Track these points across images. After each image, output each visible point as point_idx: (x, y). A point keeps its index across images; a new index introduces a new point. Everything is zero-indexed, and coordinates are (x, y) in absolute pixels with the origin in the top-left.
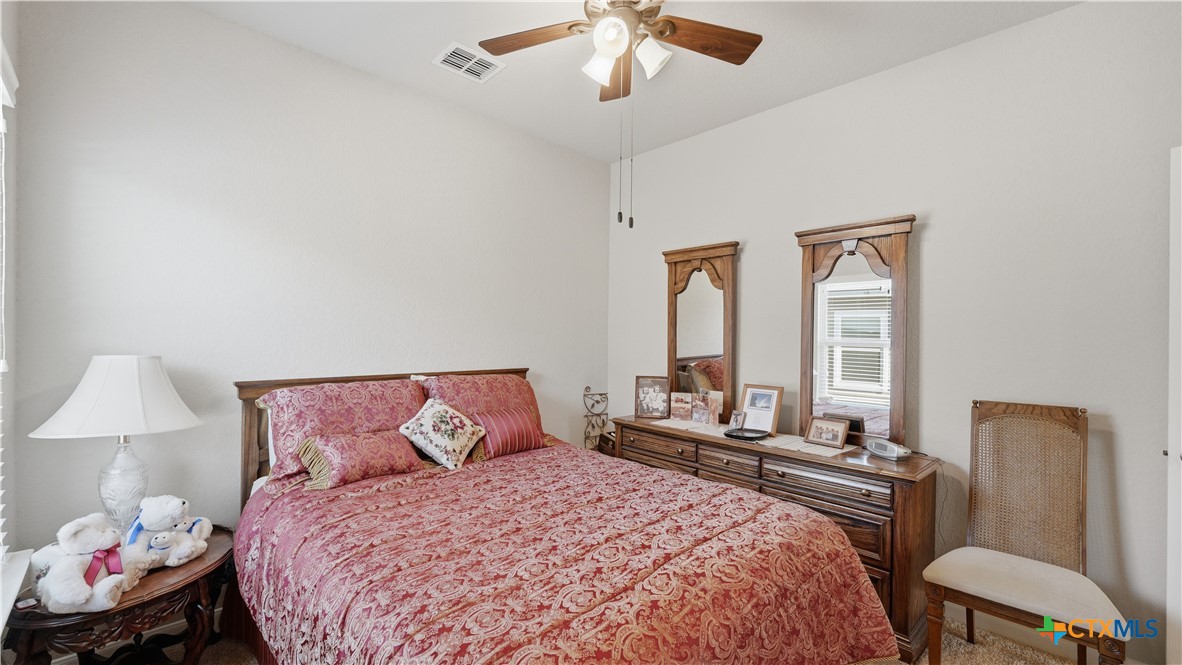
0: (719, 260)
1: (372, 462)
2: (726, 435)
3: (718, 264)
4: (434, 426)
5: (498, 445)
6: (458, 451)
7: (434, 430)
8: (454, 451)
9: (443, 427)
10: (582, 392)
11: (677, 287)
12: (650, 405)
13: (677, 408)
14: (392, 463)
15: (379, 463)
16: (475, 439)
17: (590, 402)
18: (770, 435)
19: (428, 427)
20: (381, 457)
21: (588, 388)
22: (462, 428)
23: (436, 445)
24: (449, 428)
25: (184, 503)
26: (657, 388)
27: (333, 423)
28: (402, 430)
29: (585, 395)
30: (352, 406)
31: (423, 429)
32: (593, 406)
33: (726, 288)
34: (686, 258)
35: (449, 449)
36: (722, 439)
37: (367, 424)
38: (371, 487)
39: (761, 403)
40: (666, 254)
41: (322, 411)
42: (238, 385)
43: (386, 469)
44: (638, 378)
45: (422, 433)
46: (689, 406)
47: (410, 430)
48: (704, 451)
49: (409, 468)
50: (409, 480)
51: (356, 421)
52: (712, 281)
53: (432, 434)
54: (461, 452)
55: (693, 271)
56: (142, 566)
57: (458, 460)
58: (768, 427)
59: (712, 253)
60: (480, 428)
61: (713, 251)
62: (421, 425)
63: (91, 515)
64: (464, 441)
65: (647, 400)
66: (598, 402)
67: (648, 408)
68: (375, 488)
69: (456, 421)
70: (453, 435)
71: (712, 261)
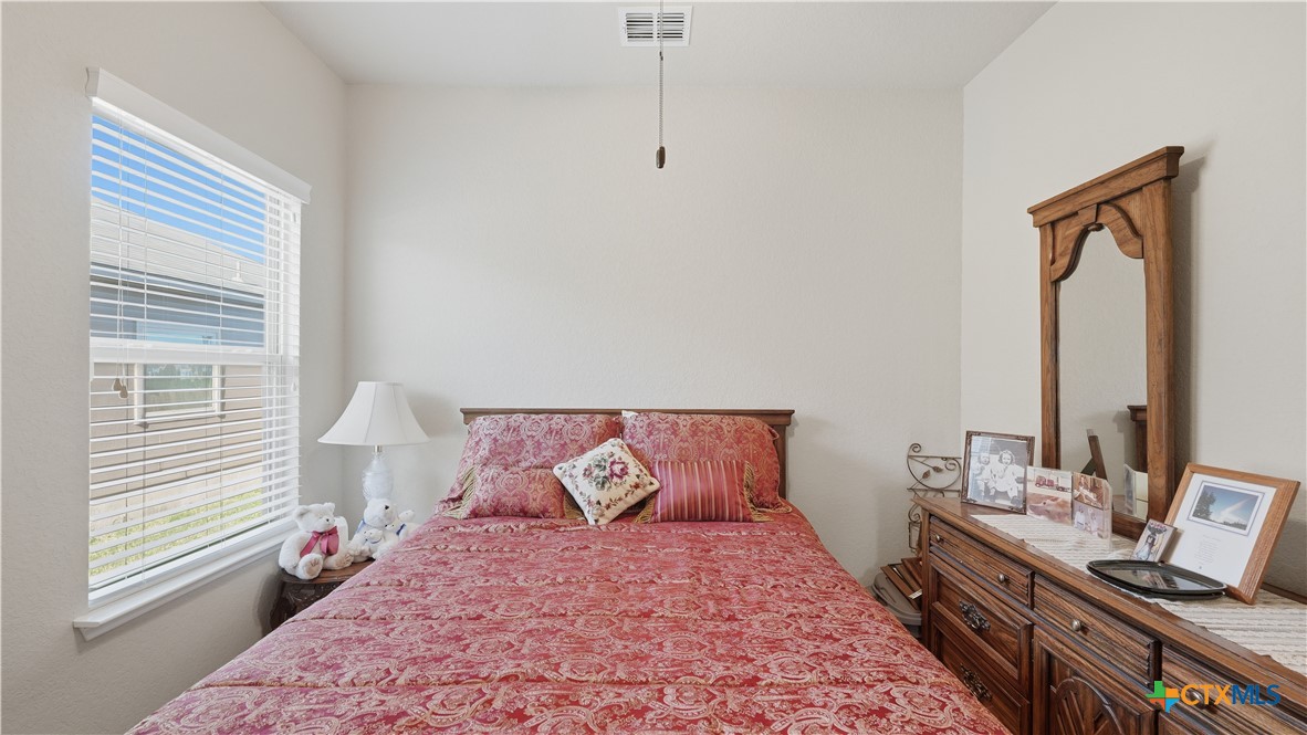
0: (1137, 197)
1: (504, 499)
2: (1090, 568)
3: (1134, 206)
4: (586, 470)
5: (668, 506)
6: (603, 504)
7: (584, 474)
8: (599, 503)
9: (596, 472)
10: (905, 451)
11: (1060, 268)
12: (991, 484)
13: (1041, 498)
14: (524, 504)
15: (510, 501)
16: (640, 494)
17: (920, 469)
18: (1231, 594)
19: (579, 471)
20: (515, 495)
21: (915, 446)
22: (620, 477)
23: (584, 491)
24: (602, 474)
25: (387, 508)
26: (1007, 456)
27: (500, 454)
28: (556, 471)
29: (910, 457)
30: (524, 437)
31: (574, 472)
32: (926, 475)
33: (1150, 253)
34: (1068, 209)
35: (592, 499)
36: (1076, 574)
37: (532, 459)
38: (481, 526)
39: (1223, 513)
40: (1033, 211)
41: (495, 440)
42: (462, 410)
43: (517, 510)
44: (969, 435)
45: (571, 476)
46: (1067, 497)
47: (561, 471)
48: (1044, 592)
49: (543, 513)
50: (522, 526)
51: (523, 454)
52: (1121, 243)
53: (580, 478)
54: (608, 507)
55: (1084, 234)
56: (352, 552)
57: (602, 515)
58: (1232, 576)
59: (1116, 188)
60: (654, 480)
61: (1120, 181)
62: (574, 467)
63: (326, 504)
64: (622, 494)
65: (986, 474)
66: (937, 470)
67: (987, 490)
68: (485, 527)
69: (617, 468)
70: (603, 483)
71: (1123, 203)
